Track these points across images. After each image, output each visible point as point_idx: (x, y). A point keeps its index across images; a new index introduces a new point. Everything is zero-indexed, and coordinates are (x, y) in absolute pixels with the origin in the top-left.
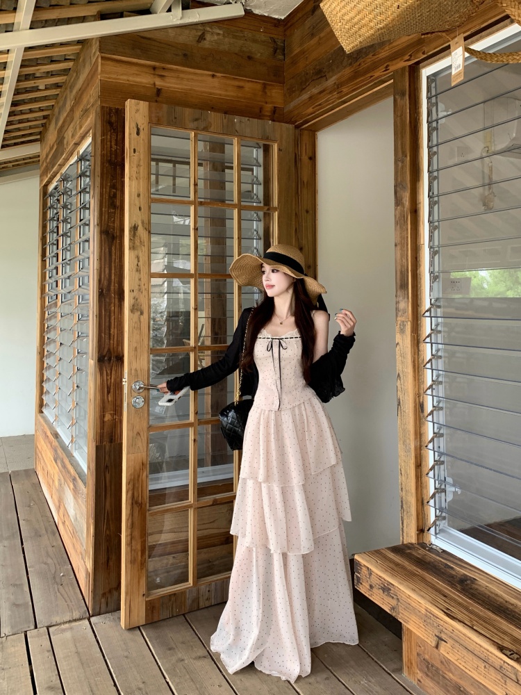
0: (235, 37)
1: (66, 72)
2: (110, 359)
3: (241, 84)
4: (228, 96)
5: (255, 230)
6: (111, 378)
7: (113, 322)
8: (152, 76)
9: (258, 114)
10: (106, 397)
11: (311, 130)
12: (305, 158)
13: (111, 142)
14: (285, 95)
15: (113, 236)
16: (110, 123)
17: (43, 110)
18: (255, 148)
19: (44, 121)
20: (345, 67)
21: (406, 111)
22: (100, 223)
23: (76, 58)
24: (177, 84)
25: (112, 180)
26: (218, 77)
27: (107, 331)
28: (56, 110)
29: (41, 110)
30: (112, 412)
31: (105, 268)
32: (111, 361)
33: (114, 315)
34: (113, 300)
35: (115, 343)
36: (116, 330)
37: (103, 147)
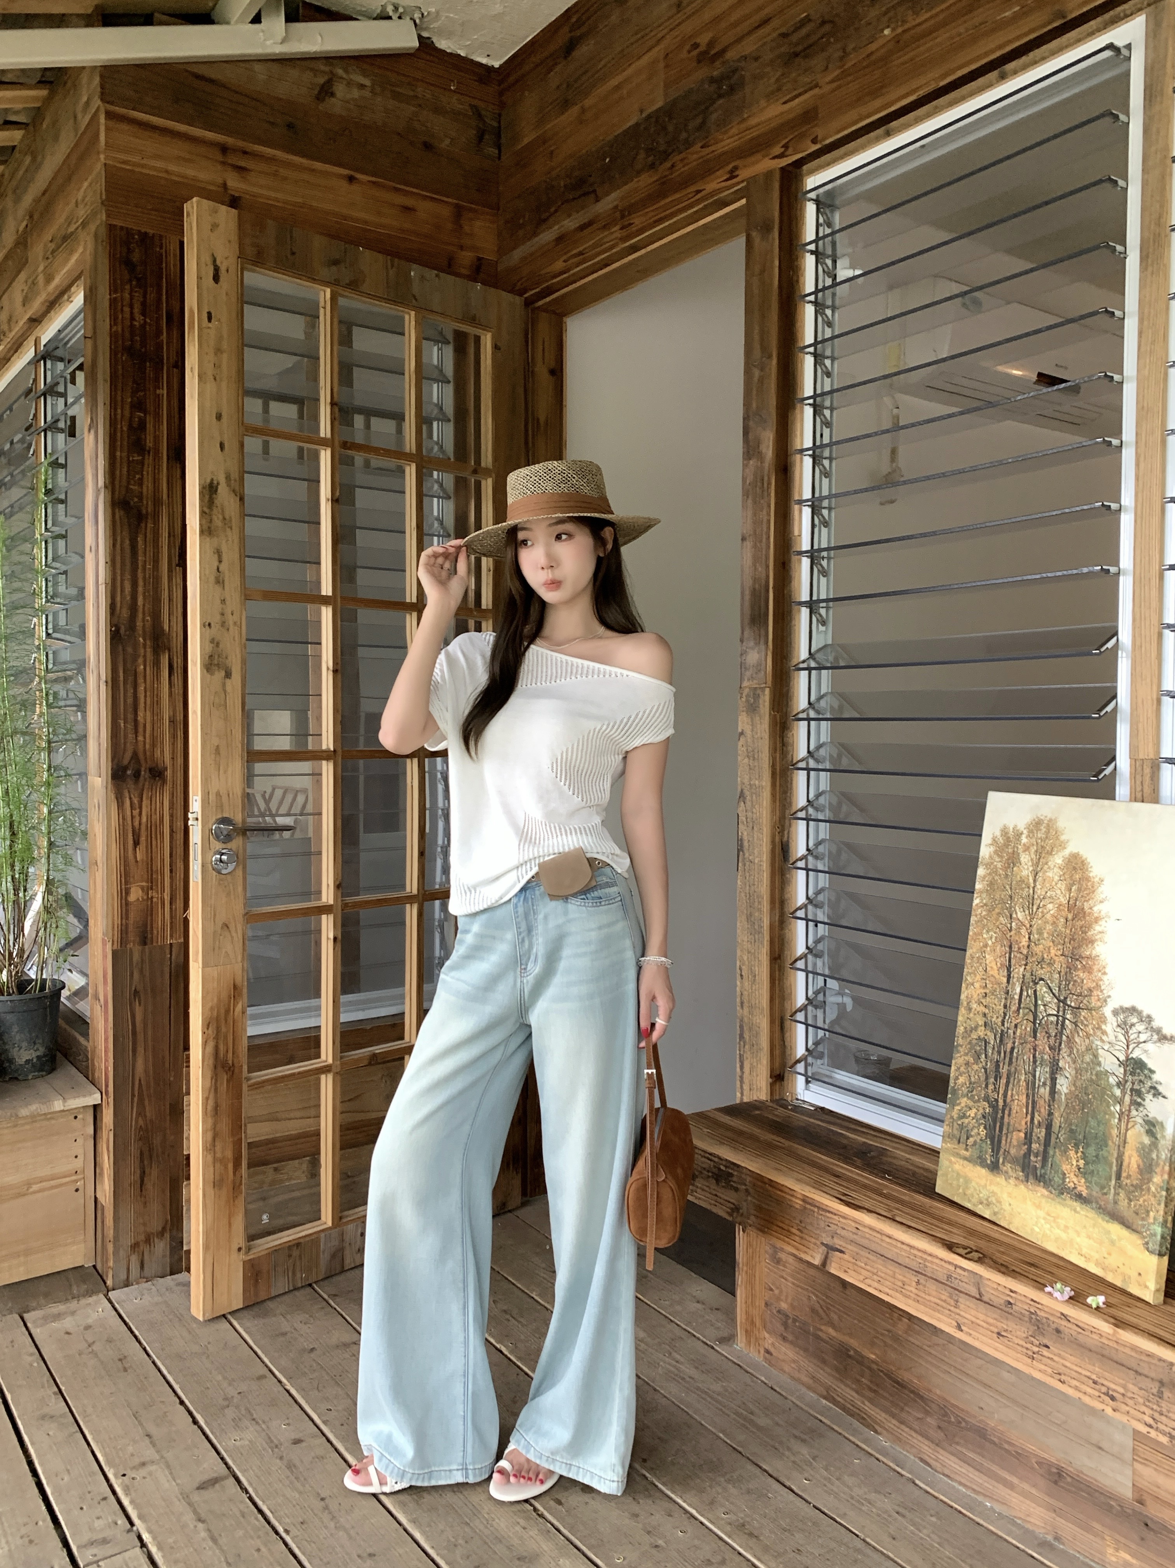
0: (396, 96)
2: (137, 775)
3: (409, 202)
4: (383, 226)
6: (140, 814)
7: (141, 696)
8: (219, 167)
9: (448, 266)
10: (130, 854)
11: (554, 313)
12: (542, 371)
13: (131, 306)
15: (140, 514)
16: (128, 263)
18: (437, 342)
20: (639, 173)
21: (773, 262)
22: (111, 485)
24: (273, 190)
25: (134, 392)
26: (362, 183)
27: (130, 716)
30: (144, 884)
31: (122, 581)
32: (142, 778)
33: (145, 682)
34: (142, 651)
35: (148, 741)
36: (148, 713)
37: (116, 319)
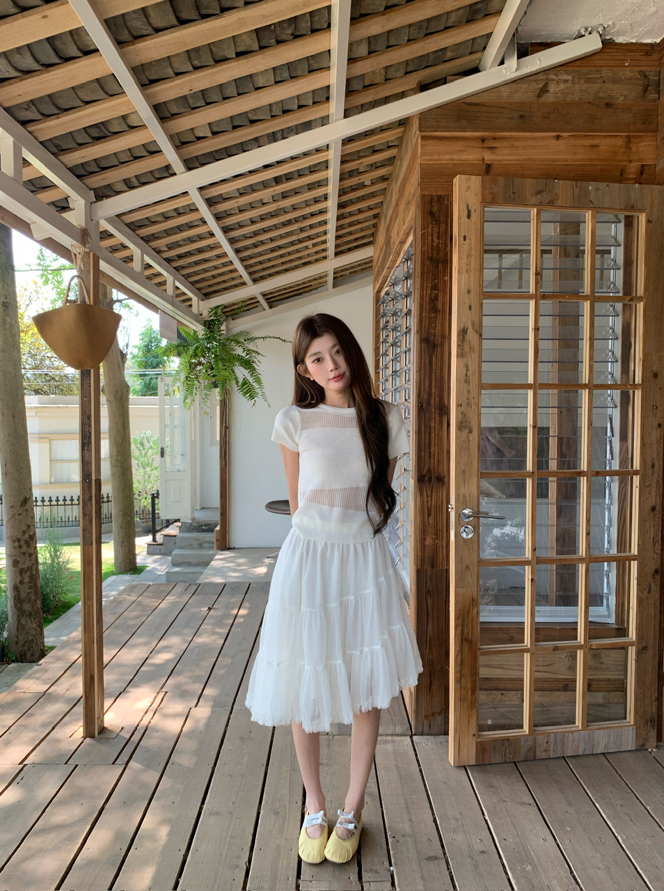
0: (588, 81)
1: (391, 161)
2: (430, 480)
3: (595, 141)
4: (578, 160)
5: (611, 328)
6: (431, 500)
7: (433, 439)
8: (480, 150)
9: (620, 177)
10: (426, 519)
14: (657, 148)
15: (434, 345)
16: (431, 214)
17: (372, 209)
18: (614, 222)
19: (374, 221)
22: (420, 331)
23: (398, 144)
24: (511, 155)
26: (565, 138)
27: (427, 450)
28: (385, 206)
29: (370, 208)
30: (433, 536)
31: (424, 380)
32: (432, 482)
33: (435, 432)
34: (433, 415)
35: (436, 462)
36: (436, 448)
37: (424, 243)
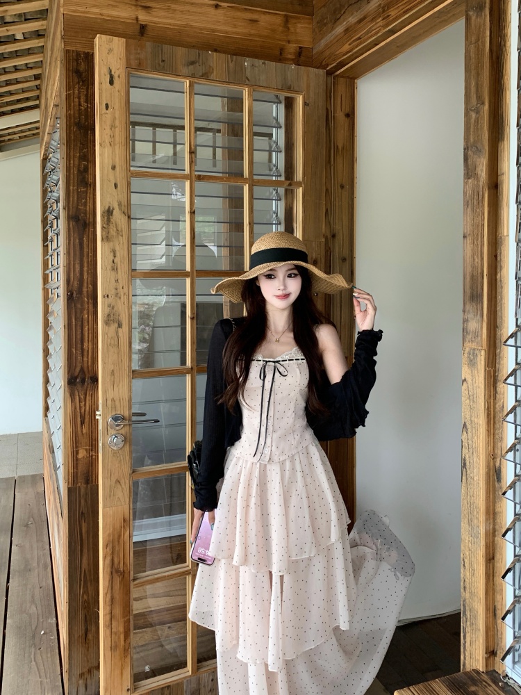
2: (83, 381)
3: (255, 16)
4: (238, 34)
6: (85, 405)
7: (86, 334)
8: (133, 8)
9: (278, 56)
10: (79, 429)
11: (348, 77)
12: (340, 115)
13: (79, 98)
14: (314, 31)
15: (85, 223)
16: (77, 72)
18: (275, 103)
24: (167, 18)
25: (81, 150)
26: (224, 8)
27: (79, 346)
31: (74, 265)
32: (86, 384)
33: (88, 325)
34: (86, 306)
35: (90, 360)
36: (90, 343)
37: (70, 105)
